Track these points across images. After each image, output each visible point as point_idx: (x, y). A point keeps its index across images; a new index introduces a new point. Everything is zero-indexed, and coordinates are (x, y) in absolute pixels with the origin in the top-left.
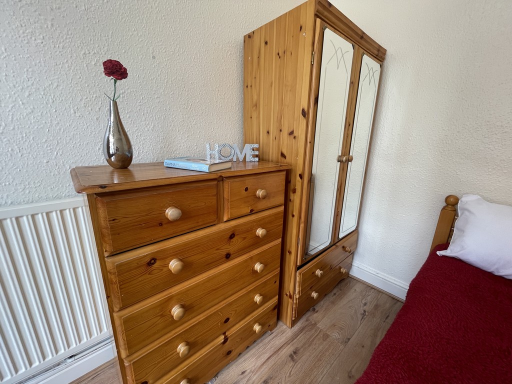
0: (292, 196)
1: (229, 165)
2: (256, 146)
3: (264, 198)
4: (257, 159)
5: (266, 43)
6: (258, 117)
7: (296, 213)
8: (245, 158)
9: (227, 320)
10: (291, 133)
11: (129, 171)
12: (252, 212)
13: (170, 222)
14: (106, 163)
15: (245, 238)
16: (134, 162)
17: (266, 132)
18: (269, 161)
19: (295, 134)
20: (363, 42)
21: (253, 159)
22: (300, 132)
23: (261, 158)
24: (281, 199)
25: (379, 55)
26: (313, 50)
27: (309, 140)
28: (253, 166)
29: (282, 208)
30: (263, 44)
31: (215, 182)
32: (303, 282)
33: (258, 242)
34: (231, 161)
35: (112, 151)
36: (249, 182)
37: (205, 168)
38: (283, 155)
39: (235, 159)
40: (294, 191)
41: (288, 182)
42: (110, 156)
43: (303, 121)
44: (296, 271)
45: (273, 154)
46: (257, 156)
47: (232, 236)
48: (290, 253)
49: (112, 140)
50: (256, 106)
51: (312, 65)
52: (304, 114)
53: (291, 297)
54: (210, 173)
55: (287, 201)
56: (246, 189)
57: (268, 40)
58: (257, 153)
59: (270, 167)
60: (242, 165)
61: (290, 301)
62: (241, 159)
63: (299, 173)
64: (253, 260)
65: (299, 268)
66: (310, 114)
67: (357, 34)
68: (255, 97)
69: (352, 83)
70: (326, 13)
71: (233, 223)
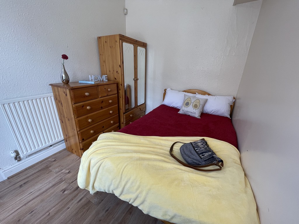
0: (119, 91)
1: (99, 82)
2: (106, 76)
3: (110, 91)
4: (107, 80)
5: (106, 42)
6: (106, 66)
7: (121, 96)
8: (103, 80)
9: (103, 127)
10: (117, 72)
11: (68, 84)
12: (107, 96)
13: (86, 96)
14: (62, 82)
15: (106, 103)
16: (70, 82)
17: (109, 71)
18: (111, 81)
19: (118, 72)
20: (137, 43)
21: (105, 80)
22: (120, 72)
23: (108, 79)
24: (116, 92)
25: (144, 45)
26: (120, 49)
27: (122, 74)
28: (106, 82)
29: (117, 95)
30: (105, 42)
31: (96, 87)
32: (126, 118)
33: (110, 104)
34: (98, 81)
35: (64, 79)
36: (106, 87)
37: (93, 83)
38: (115, 79)
39: (100, 80)
40: (120, 90)
41: (118, 87)
42: (63, 80)
43: (120, 68)
44: (123, 115)
45: (112, 78)
46: (107, 79)
47: (102, 102)
48: (121, 109)
49: (64, 76)
50: (105, 62)
51: (120, 53)
52: (120, 66)
53: (123, 123)
54: (95, 84)
55: (118, 93)
56: (105, 89)
57: (106, 41)
58: (107, 78)
59: (112, 82)
60: (102, 82)
61: (123, 125)
62: (102, 80)
63: (121, 83)
64: (109, 110)
65: (124, 113)
66: (122, 66)
67: (134, 41)
68: (104, 59)
69: (135, 56)
70: (123, 38)
71: (102, 98)
